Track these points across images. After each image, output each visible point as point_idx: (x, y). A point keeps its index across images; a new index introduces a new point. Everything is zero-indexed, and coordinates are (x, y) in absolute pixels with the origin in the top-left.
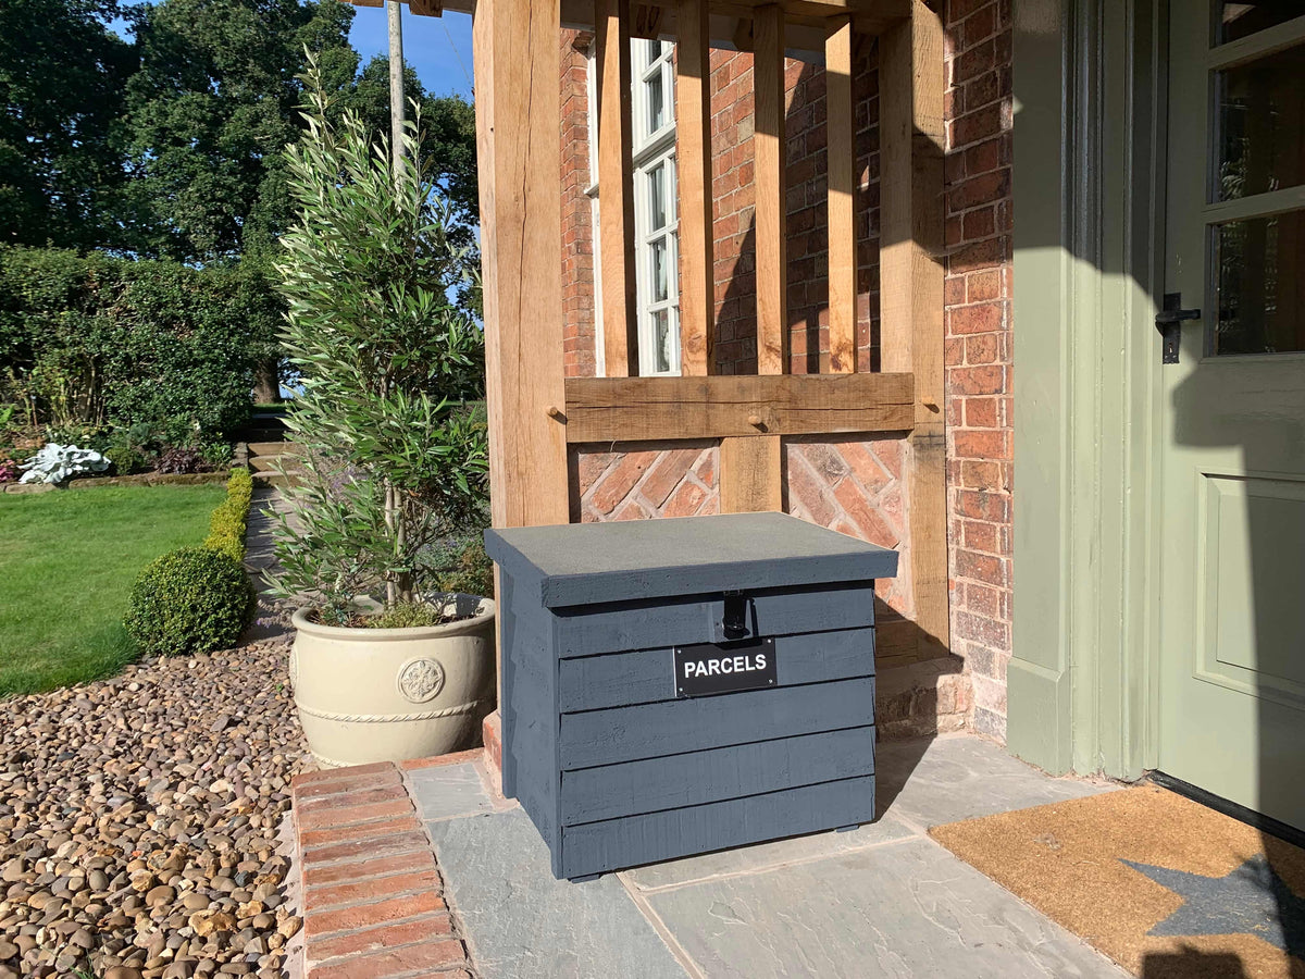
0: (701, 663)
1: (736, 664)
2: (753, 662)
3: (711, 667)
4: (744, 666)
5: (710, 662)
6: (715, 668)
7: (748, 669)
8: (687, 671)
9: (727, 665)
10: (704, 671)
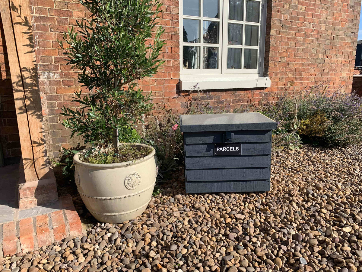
0: (221, 148)
1: (230, 149)
2: (235, 149)
3: (224, 149)
4: (233, 149)
5: (224, 148)
6: (225, 149)
7: (234, 150)
8: (217, 149)
9: (228, 149)
10: (222, 150)
